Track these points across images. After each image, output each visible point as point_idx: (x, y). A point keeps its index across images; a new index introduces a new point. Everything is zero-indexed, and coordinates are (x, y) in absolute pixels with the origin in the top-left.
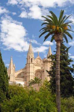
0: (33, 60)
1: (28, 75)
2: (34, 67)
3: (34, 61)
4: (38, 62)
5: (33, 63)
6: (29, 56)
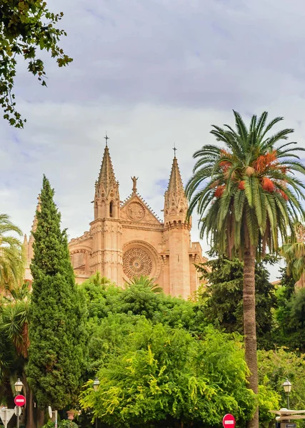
0: (116, 208)
1: (100, 261)
2: (121, 231)
3: (120, 213)
4: (133, 215)
5: (116, 218)
6: (103, 195)
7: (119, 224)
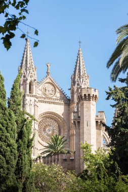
0: (34, 86)
2: (38, 104)
3: (37, 90)
4: (47, 93)
6: (24, 77)
7: (36, 99)
